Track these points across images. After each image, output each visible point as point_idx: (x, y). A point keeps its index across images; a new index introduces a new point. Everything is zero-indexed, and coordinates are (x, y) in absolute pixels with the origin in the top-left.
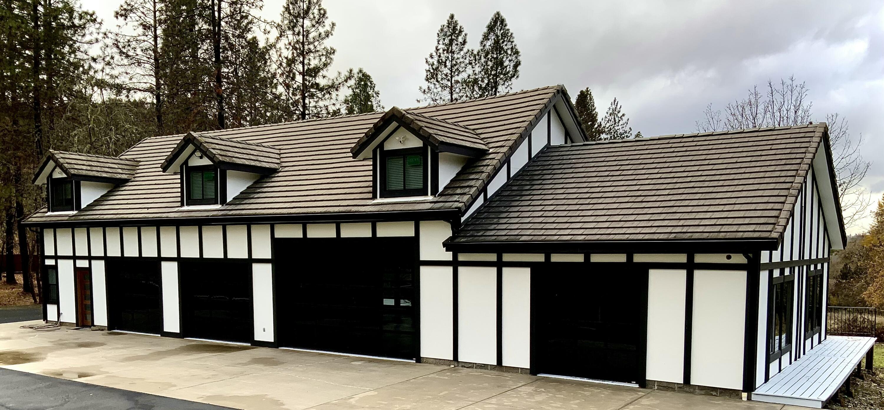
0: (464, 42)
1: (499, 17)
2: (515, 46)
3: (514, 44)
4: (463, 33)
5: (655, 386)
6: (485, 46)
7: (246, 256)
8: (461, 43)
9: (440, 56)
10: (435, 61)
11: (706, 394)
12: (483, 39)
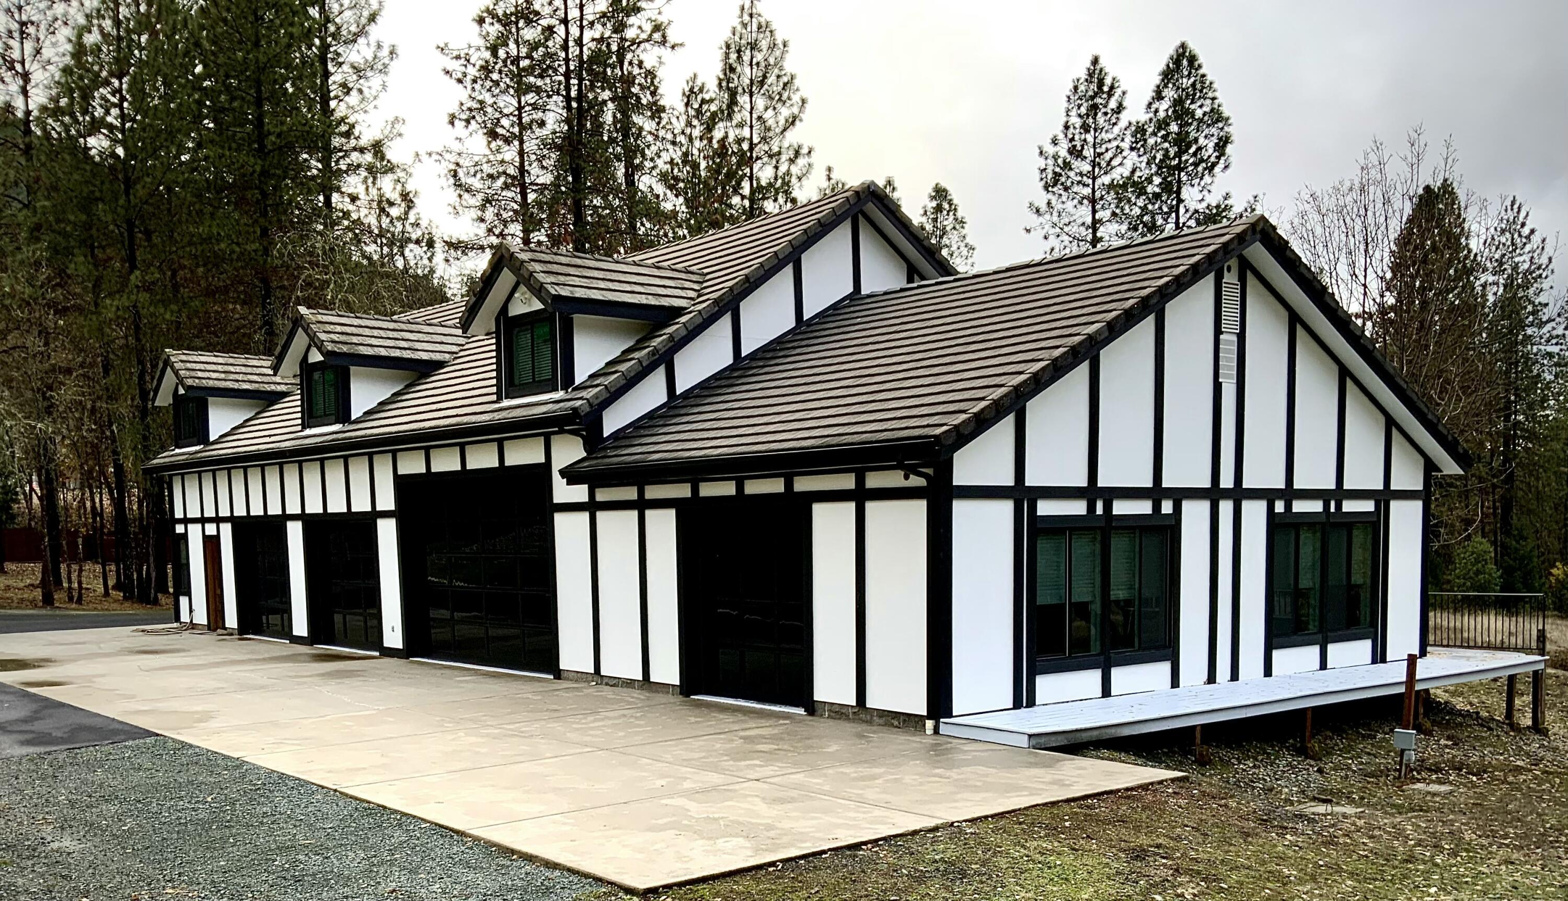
0: (1120, 108)
1: (1184, 52)
2: (1219, 106)
3: (1216, 102)
4: (1118, 92)
5: (824, 710)
6: (1156, 111)
7: (369, 507)
8: (1113, 110)
9: (1072, 140)
10: (1063, 151)
12: (1153, 99)
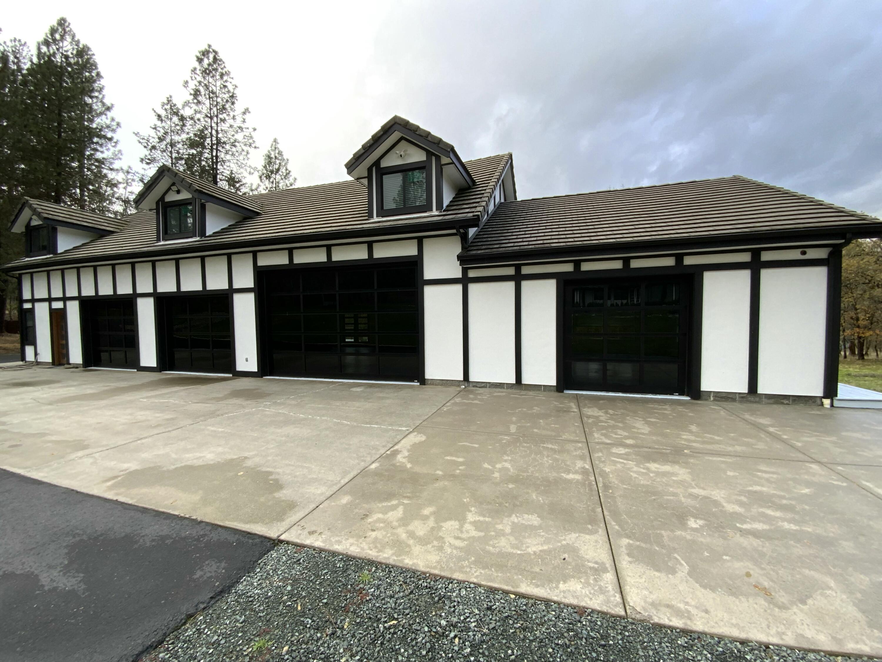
5: (710, 397)
7: (226, 287)
11: (776, 403)
